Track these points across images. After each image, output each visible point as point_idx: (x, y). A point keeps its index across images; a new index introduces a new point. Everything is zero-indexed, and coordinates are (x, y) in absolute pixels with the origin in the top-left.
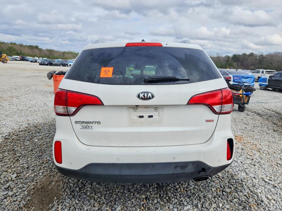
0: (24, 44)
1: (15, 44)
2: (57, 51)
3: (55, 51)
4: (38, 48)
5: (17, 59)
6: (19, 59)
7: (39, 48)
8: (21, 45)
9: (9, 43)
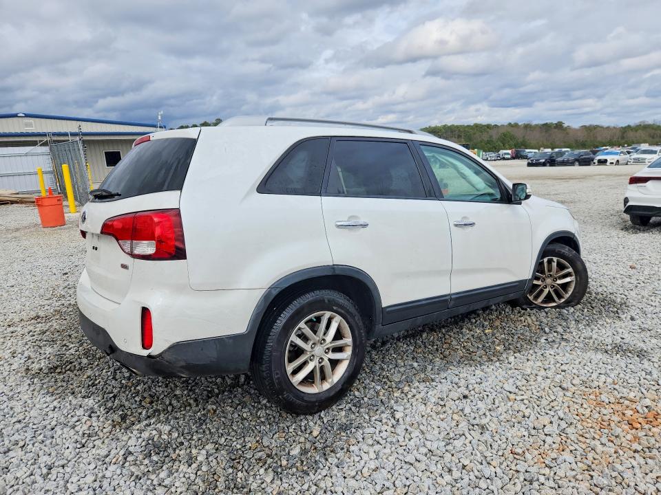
0: (534, 123)
1: (516, 125)
2: (608, 128)
3: (602, 127)
4: (562, 127)
5: (506, 156)
6: (509, 156)
7: (565, 125)
8: (527, 127)
9: (506, 124)
